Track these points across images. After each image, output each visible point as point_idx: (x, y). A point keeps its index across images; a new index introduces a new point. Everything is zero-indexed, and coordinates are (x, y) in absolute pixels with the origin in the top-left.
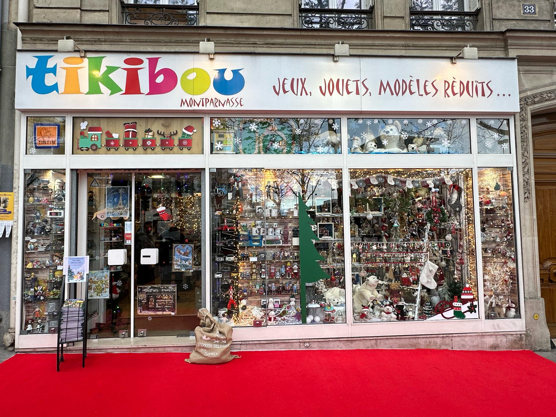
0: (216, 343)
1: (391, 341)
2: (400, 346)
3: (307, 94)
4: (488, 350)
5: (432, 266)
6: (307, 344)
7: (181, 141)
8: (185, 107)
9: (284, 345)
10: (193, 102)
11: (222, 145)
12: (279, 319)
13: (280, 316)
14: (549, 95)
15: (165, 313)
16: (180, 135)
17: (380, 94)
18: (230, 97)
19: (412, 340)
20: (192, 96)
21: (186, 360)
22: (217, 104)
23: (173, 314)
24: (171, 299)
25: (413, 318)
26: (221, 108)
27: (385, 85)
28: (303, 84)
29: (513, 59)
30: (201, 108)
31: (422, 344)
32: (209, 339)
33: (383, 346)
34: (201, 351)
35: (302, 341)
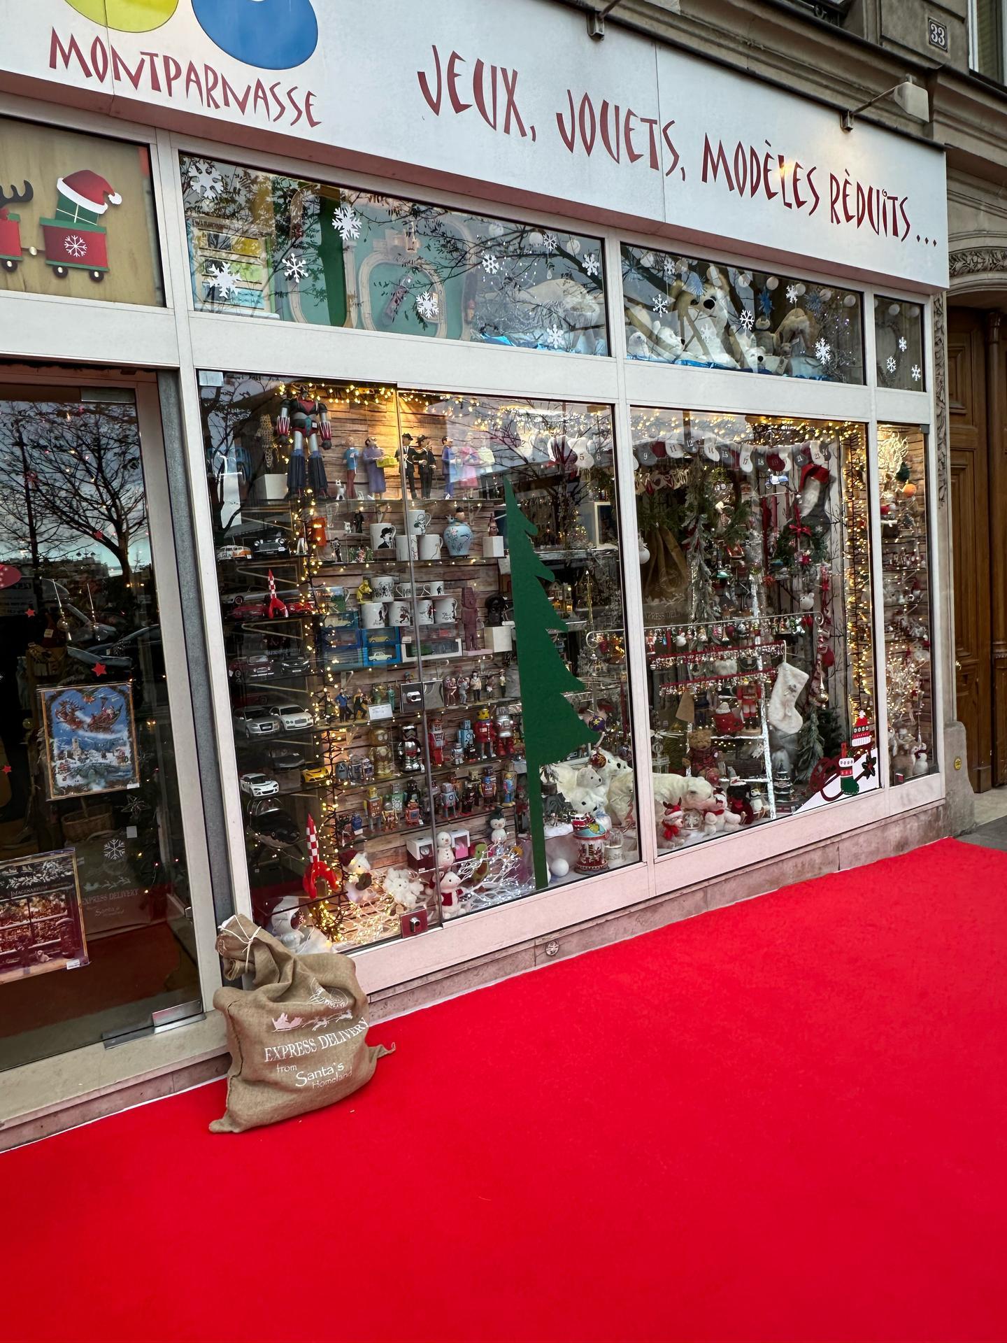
1: (732, 885)
2: (752, 890)
3: (524, 134)
4: (892, 855)
6: (554, 948)
7: (53, 239)
10: (112, 63)
17: (705, 179)
18: (268, 77)
19: (771, 869)
20: (101, 32)
21: (215, 1126)
22: (218, 94)
23: (72, 964)
24: (56, 909)
25: (767, 815)
26: (231, 114)
27: (715, 152)
28: (511, 92)
29: (937, 148)
30: (144, 94)
31: (790, 874)
33: (720, 901)
35: (541, 943)
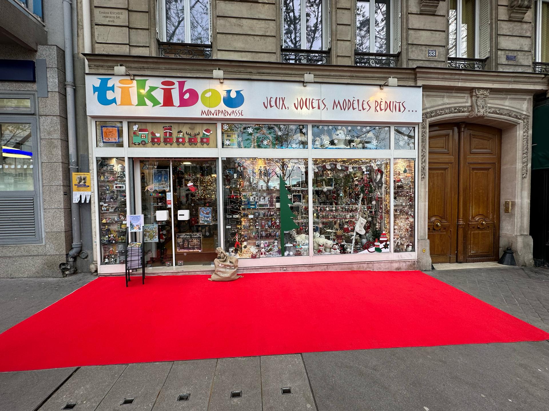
0: (228, 269)
1: (336, 266)
2: (342, 269)
3: (286, 108)
4: (394, 271)
5: (363, 221)
6: (285, 269)
7: (202, 139)
8: (204, 116)
9: (270, 269)
10: (210, 112)
11: (230, 142)
12: (268, 253)
13: (268, 252)
14: (441, 111)
15: (195, 251)
16: (201, 135)
17: (333, 109)
18: (234, 109)
19: (349, 265)
20: (209, 109)
21: (209, 279)
22: (226, 114)
23: (200, 251)
24: (198, 242)
25: (350, 252)
26: (228, 117)
27: (337, 103)
28: (283, 102)
29: (420, 87)
30: (215, 116)
31: (355, 268)
32: (223, 266)
33: (332, 269)
34: (219, 273)
35: (282, 267)
